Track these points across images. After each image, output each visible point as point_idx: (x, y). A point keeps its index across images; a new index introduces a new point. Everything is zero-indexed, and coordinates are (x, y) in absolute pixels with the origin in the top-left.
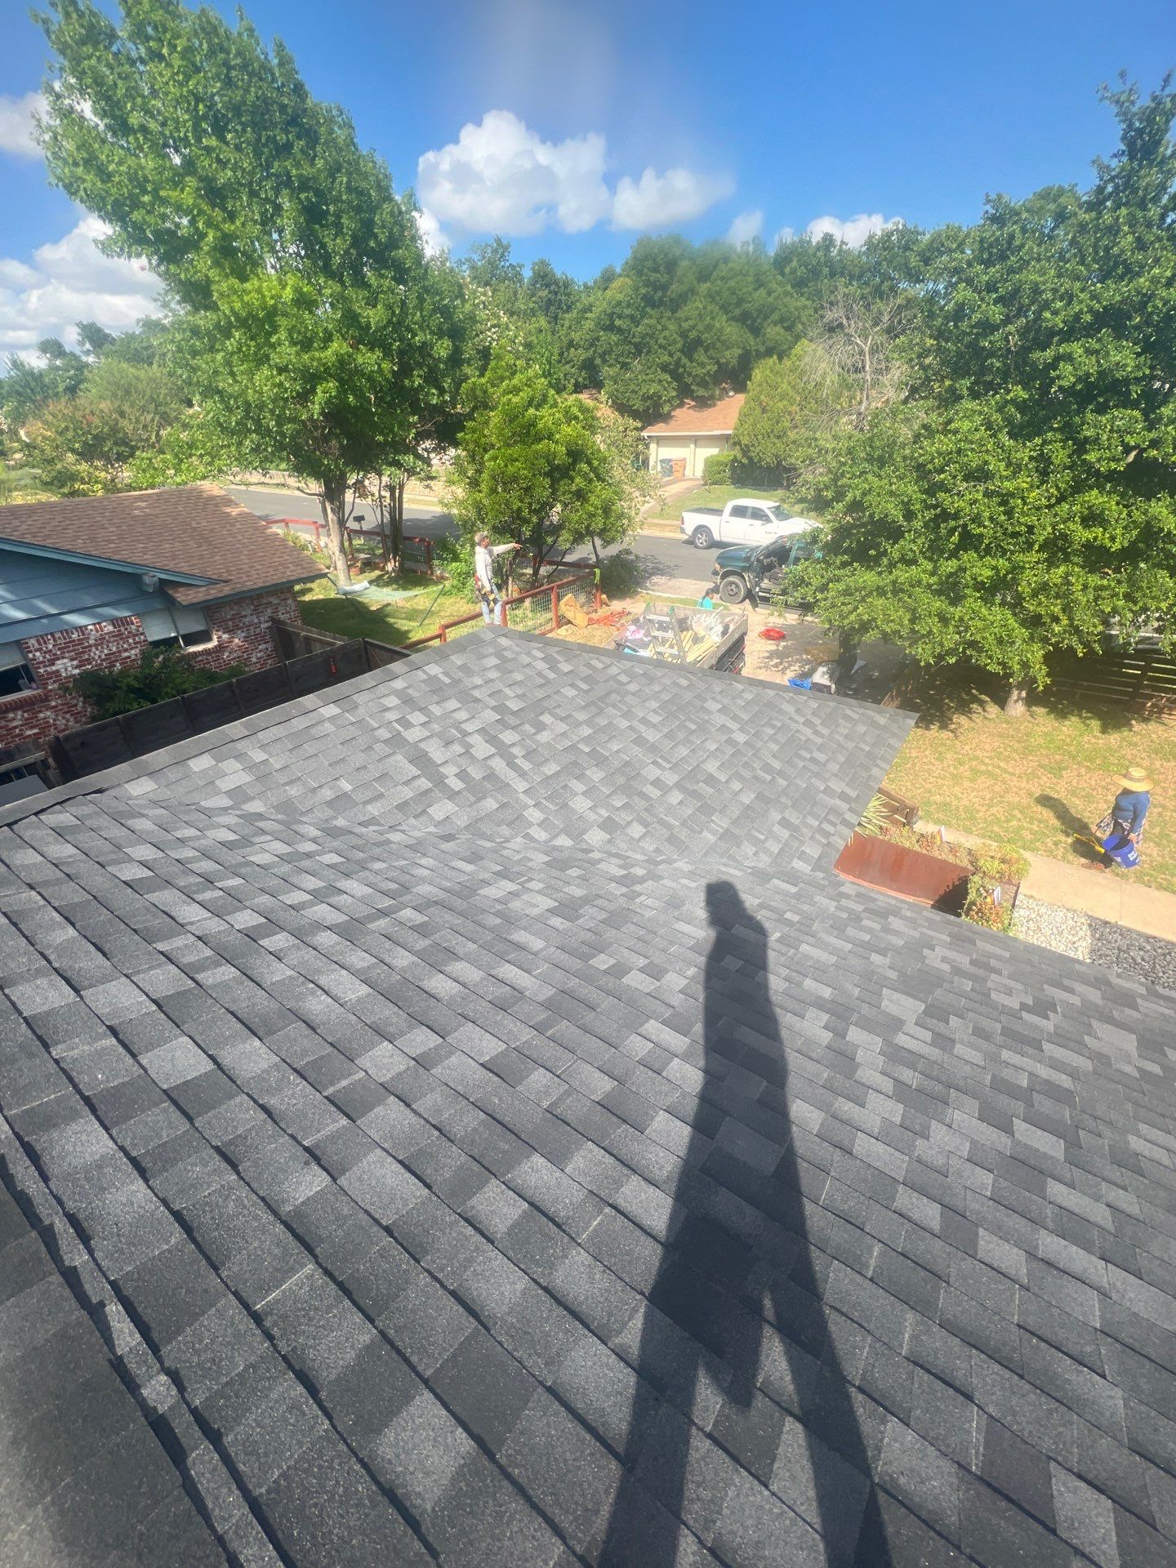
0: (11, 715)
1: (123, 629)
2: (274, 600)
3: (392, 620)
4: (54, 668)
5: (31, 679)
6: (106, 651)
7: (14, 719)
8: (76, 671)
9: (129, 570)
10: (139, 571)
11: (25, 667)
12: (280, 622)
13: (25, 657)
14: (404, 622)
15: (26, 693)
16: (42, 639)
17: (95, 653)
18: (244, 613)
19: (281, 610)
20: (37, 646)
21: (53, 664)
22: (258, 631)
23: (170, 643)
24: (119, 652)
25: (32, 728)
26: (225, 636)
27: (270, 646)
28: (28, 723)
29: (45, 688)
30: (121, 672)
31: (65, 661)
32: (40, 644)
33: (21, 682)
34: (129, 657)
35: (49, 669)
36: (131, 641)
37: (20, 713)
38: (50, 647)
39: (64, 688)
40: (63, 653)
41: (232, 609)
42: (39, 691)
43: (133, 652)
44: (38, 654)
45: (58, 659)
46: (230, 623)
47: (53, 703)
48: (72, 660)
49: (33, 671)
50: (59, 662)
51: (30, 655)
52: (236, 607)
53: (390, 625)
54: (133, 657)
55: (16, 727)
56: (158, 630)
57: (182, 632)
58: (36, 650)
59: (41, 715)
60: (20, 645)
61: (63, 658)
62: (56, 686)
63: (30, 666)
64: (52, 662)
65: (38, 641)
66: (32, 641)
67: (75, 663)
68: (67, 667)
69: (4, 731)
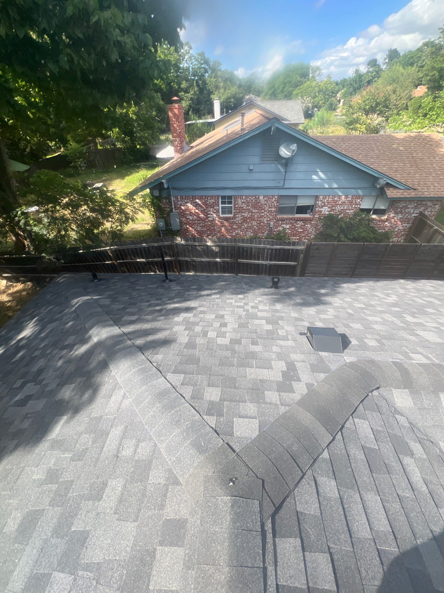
1: (354, 200)
2: (429, 204)
6: (342, 208)
7: (298, 224)
8: (327, 213)
9: (376, 175)
10: (380, 177)
11: (313, 206)
13: (315, 202)
15: (307, 216)
17: (338, 208)
18: (409, 206)
19: (429, 209)
22: (409, 216)
23: (367, 211)
24: (346, 210)
26: (392, 215)
28: (301, 227)
29: (314, 216)
31: (327, 208)
33: (308, 211)
34: (348, 213)
35: (319, 209)
36: (354, 206)
37: (301, 222)
38: (326, 201)
39: (320, 218)
40: (328, 204)
41: (405, 203)
42: (311, 216)
43: (351, 211)
44: (320, 202)
45: (325, 206)
46: (399, 210)
47: (313, 223)
49: (314, 208)
50: (324, 208)
51: (317, 202)
52: (408, 203)
54: (350, 213)
55: (297, 227)
56: (366, 204)
57: (375, 208)
60: (317, 197)
61: (327, 206)
62: (318, 216)
63: (315, 206)
64: (322, 207)
65: (323, 197)
66: (321, 197)
67: (329, 209)
68: (325, 210)
69: (293, 227)
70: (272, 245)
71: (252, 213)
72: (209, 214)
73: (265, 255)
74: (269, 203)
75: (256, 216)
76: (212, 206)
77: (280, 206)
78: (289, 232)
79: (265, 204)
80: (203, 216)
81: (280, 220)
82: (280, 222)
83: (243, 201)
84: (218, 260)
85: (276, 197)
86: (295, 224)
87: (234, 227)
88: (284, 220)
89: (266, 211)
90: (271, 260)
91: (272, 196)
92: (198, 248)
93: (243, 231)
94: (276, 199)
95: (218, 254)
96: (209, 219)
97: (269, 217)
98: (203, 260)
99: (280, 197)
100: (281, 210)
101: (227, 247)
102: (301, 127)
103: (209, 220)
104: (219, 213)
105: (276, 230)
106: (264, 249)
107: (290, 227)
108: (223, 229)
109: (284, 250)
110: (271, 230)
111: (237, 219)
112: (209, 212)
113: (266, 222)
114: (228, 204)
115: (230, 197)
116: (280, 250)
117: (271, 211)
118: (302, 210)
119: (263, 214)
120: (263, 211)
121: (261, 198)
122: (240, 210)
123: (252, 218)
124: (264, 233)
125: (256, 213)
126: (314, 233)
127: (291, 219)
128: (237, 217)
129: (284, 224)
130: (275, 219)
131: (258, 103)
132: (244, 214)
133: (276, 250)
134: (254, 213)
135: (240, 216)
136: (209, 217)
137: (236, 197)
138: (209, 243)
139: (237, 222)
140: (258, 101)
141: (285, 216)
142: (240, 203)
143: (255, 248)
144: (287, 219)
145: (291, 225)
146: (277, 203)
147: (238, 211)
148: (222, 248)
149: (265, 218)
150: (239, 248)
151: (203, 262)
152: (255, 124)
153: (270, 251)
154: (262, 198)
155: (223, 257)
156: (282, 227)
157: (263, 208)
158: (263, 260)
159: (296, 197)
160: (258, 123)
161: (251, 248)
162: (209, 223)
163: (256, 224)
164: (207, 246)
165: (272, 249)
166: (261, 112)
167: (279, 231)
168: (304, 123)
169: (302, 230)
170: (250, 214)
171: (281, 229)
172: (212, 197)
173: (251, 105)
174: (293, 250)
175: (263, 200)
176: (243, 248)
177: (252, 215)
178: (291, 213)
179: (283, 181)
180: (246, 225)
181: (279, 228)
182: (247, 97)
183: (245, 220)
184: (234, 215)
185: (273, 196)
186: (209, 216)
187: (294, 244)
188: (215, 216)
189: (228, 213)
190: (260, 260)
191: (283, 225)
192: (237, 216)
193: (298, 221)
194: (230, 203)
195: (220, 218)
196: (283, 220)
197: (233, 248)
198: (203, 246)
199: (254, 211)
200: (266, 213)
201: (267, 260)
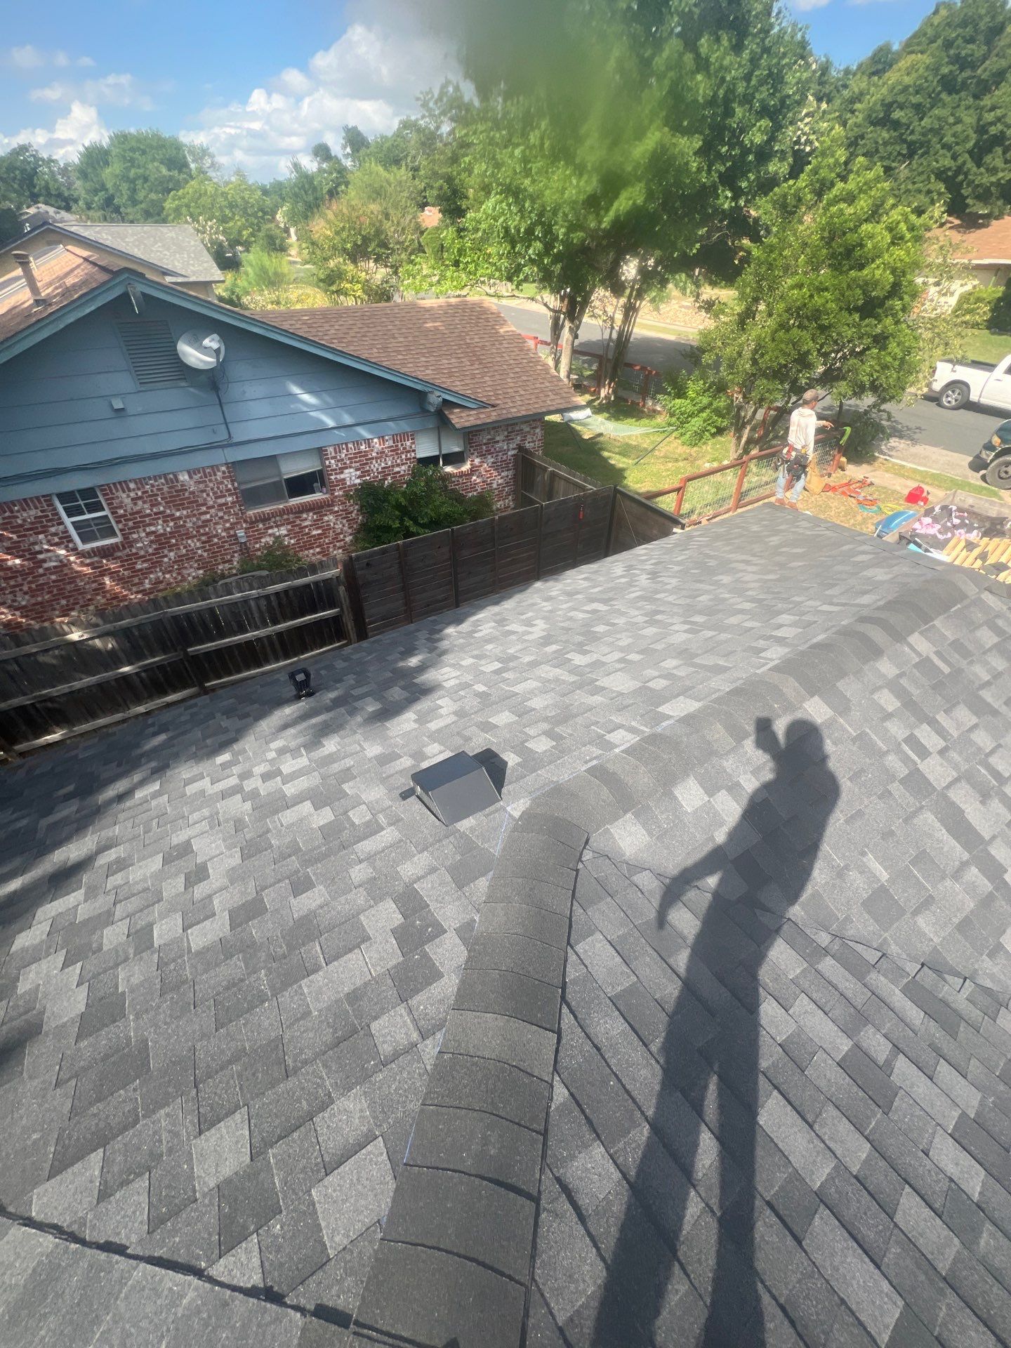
0: (305, 516)
1: (399, 444)
2: (526, 428)
3: (606, 454)
4: (342, 476)
5: (323, 484)
6: (383, 465)
7: (306, 519)
8: (358, 481)
9: (419, 387)
10: (427, 389)
11: (320, 472)
12: (527, 451)
13: (323, 463)
14: (618, 457)
15: (317, 496)
16: (338, 448)
17: (376, 466)
18: (498, 438)
19: (529, 438)
20: (333, 454)
21: (342, 473)
22: (505, 457)
23: (431, 461)
24: (393, 466)
25: (317, 528)
26: (477, 461)
27: (510, 473)
28: (315, 525)
29: (332, 494)
30: (391, 485)
31: (352, 470)
32: (336, 453)
33: (315, 485)
34: (399, 472)
35: (338, 476)
36: (404, 457)
37: (311, 514)
38: (343, 456)
39: (347, 496)
40: (351, 463)
41: (489, 433)
42: (327, 496)
43: (403, 468)
44: (333, 461)
45: (346, 468)
46: (484, 447)
47: (336, 509)
48: (357, 470)
49: (326, 477)
50: (346, 471)
51: (327, 462)
52: (492, 432)
53: (605, 460)
54: (402, 473)
55: (306, 527)
56: (426, 448)
57: (443, 452)
58: (332, 458)
59: (326, 518)
60: (321, 452)
61: (351, 467)
62: (341, 493)
63: (325, 473)
64: (342, 470)
65: (335, 449)
66: (331, 449)
67: (358, 473)
68: (351, 477)
69: (297, 529)
70: (263, 586)
71: (174, 519)
72: (40, 552)
73: (256, 615)
74: (211, 485)
75: (189, 525)
76: (40, 526)
77: (244, 487)
78: (292, 541)
79: (203, 491)
80: (18, 561)
81: (257, 521)
82: (261, 526)
83: (132, 494)
84: (126, 669)
85: (224, 468)
86: (298, 522)
87: (139, 567)
88: (269, 519)
89: (213, 507)
90: (275, 622)
91: (212, 467)
92: (41, 658)
93: (170, 572)
94: (224, 472)
95: (121, 655)
96: (46, 565)
97: (228, 521)
98: (77, 685)
99: (233, 466)
100: (251, 497)
101: (139, 627)
102: (220, 291)
103: (47, 569)
104: (71, 541)
105: (257, 546)
106: (245, 601)
107: (289, 531)
108: (107, 581)
109: (296, 589)
110: (245, 549)
111: (140, 545)
112: (37, 548)
113: (224, 534)
114: (90, 512)
115: (88, 493)
116: (286, 591)
117: (226, 504)
118: (300, 485)
119: (208, 516)
120: (204, 509)
121: (184, 477)
122: (138, 521)
123: (181, 533)
124: (230, 561)
125: (188, 516)
126: (350, 531)
127: (282, 513)
128: (136, 541)
129: (271, 527)
130: (245, 521)
131: (73, 229)
132: (153, 529)
133: (277, 594)
134: (180, 518)
135: (144, 535)
136: (44, 561)
137: (107, 489)
138: (75, 636)
139: (142, 553)
140: (69, 221)
141: (267, 509)
142: (128, 501)
143: (221, 606)
144: (274, 515)
145: (289, 527)
146: (233, 481)
147: (131, 524)
148: (124, 635)
149: (216, 524)
150: (175, 618)
151: (80, 690)
152: (75, 287)
153: (263, 603)
154: (186, 477)
155: (141, 657)
156: (270, 535)
157: (201, 501)
158: (257, 628)
159: (272, 459)
160: (84, 283)
161: (211, 610)
162: (53, 577)
163: (198, 544)
164: (74, 643)
165: (267, 597)
166: (86, 253)
167: (267, 546)
168: (223, 282)
169: (320, 532)
170: (171, 524)
171: (270, 540)
172: (25, 503)
173: (50, 235)
174: (316, 583)
175: (192, 483)
176: (188, 616)
177: (176, 526)
178: (279, 498)
179: (224, 427)
180: (172, 554)
181: (263, 540)
182: (32, 211)
183: (162, 541)
184: (125, 537)
185: (214, 468)
186: (41, 557)
187: (313, 568)
188: (63, 552)
189: (104, 537)
190: (247, 632)
191: (270, 531)
192: (135, 536)
193: (302, 512)
194: (97, 507)
195: (81, 555)
196: (265, 519)
197: (157, 624)
198: (58, 647)
199: (178, 514)
200: (213, 511)
201: (265, 625)
